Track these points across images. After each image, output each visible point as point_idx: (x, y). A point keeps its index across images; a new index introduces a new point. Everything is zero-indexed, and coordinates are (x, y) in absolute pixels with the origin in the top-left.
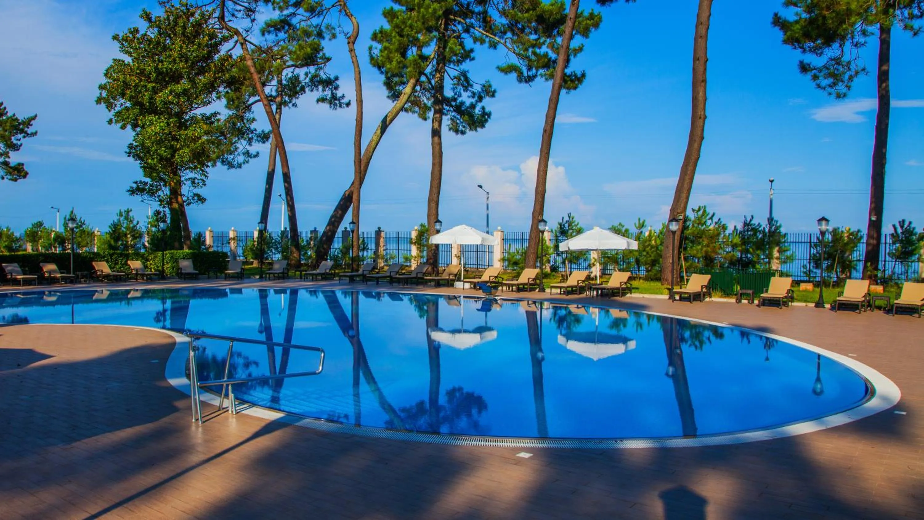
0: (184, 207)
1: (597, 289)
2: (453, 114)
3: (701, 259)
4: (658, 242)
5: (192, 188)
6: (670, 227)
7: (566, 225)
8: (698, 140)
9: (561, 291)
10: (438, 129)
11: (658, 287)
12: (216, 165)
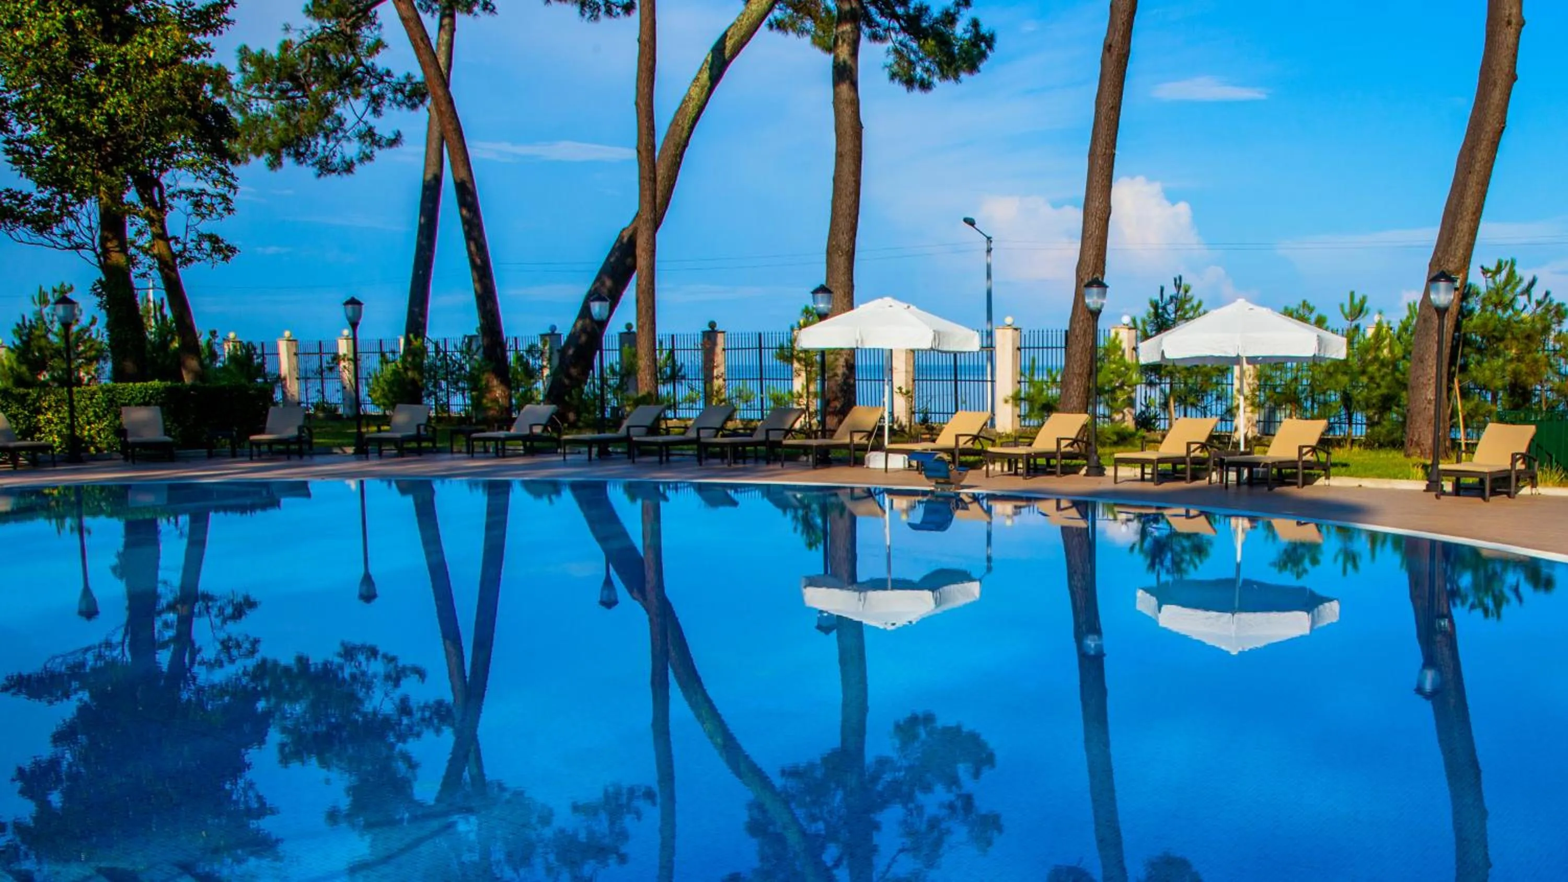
0: (175, 270)
1: (1238, 466)
2: (901, 37)
3: (1501, 394)
4: (1398, 350)
5: (195, 219)
6: (1433, 296)
7: (1171, 308)
8: (1501, 83)
9: (1143, 473)
10: (849, 62)
11: (1396, 461)
12: (281, 164)
